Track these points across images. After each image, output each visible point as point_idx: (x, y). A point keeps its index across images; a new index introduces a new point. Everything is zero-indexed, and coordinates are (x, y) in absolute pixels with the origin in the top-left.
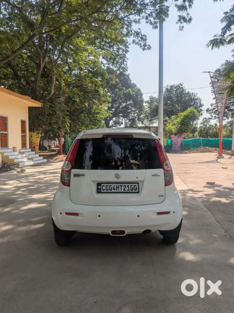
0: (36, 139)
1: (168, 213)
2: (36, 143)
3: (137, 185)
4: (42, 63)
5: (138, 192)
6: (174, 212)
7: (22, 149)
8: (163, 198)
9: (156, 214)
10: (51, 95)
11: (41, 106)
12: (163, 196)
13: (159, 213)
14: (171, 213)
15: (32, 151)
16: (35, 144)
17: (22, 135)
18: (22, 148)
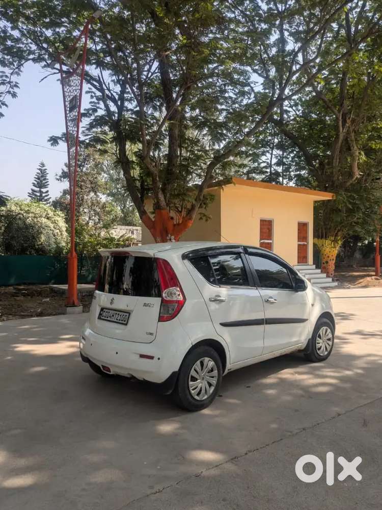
0: (330, 250)
1: (152, 358)
2: (330, 256)
3: (128, 314)
4: (341, 129)
5: (126, 324)
6: (159, 359)
7: (298, 265)
8: (152, 337)
9: (139, 356)
10: (353, 180)
11: (331, 199)
12: (151, 334)
13: (142, 356)
14: (154, 358)
15: (317, 267)
16: (328, 257)
17: (299, 245)
18: (298, 263)
